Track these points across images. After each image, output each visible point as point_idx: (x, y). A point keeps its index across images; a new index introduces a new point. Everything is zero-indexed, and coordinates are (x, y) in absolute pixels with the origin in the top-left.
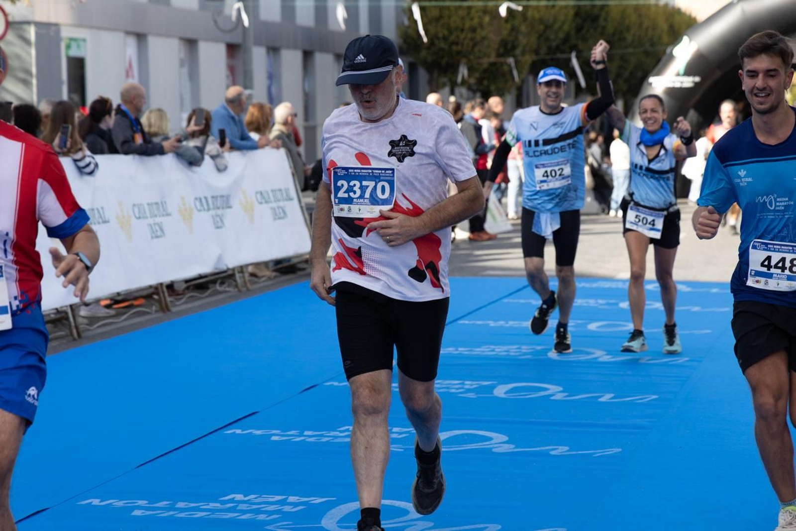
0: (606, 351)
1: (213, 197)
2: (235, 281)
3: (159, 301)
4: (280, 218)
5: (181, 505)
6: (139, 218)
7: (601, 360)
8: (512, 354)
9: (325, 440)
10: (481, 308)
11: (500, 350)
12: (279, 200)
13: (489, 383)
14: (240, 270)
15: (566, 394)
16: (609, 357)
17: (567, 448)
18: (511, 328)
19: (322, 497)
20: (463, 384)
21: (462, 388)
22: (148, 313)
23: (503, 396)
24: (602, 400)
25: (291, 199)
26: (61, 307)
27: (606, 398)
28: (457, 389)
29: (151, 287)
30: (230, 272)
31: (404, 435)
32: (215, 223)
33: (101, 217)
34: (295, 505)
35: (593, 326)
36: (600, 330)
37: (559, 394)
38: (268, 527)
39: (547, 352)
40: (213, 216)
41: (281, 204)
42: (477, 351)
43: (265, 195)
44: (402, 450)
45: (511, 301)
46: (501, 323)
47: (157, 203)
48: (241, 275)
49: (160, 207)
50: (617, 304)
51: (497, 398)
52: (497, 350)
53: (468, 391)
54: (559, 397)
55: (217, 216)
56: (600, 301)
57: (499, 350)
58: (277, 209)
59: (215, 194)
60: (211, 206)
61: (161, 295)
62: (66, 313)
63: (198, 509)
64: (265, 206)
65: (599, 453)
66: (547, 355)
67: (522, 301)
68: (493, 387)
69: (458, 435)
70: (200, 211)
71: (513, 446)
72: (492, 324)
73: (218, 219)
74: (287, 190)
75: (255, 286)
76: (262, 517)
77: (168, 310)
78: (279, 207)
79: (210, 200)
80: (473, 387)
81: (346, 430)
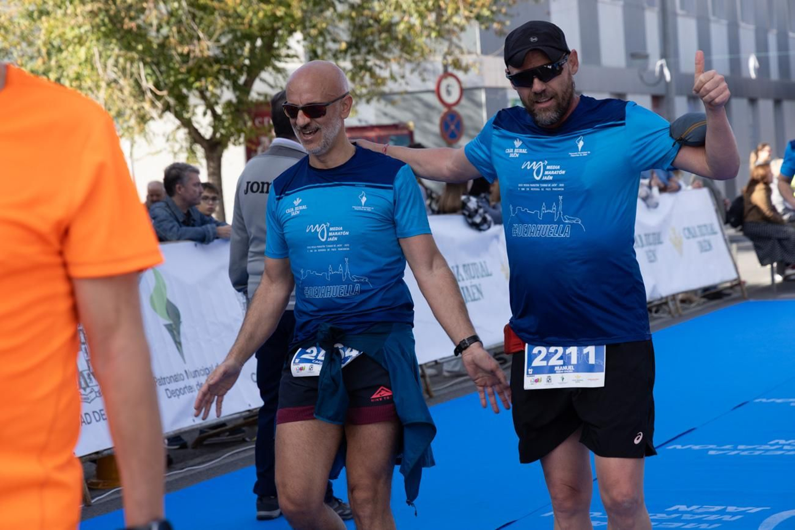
1: (646, 235)
2: (668, 306)
4: (706, 250)
9: (757, 453)
12: (705, 235)
14: (672, 298)
19: (758, 507)
25: (715, 233)
30: (664, 301)
32: (648, 258)
34: (733, 514)
40: (647, 252)
41: (707, 238)
43: (692, 230)
48: (673, 302)
55: (650, 251)
58: (703, 243)
59: (647, 232)
60: (644, 242)
64: (693, 241)
73: (651, 254)
74: (711, 225)
75: (686, 312)
76: (704, 526)
78: (705, 241)
79: (643, 238)
81: (777, 444)
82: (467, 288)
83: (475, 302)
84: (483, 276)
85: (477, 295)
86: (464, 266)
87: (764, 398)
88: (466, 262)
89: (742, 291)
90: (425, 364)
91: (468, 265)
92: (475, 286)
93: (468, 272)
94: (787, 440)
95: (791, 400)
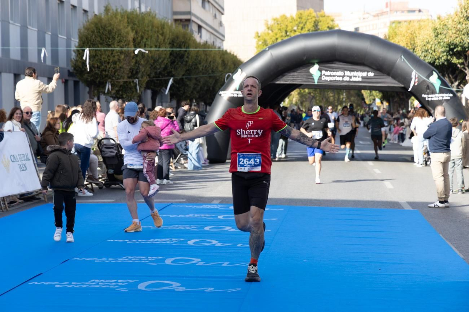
0: (218, 240)
4: (24, 170)
7: (216, 245)
8: (168, 243)
9: (85, 286)
12: (23, 160)
13: (161, 257)
14: (2, 199)
15: (204, 263)
16: (221, 244)
17: (212, 289)
20: (147, 258)
21: (148, 260)
23: (172, 264)
24: (223, 265)
25: (30, 160)
27: (225, 264)
28: (145, 261)
31: (126, 284)
35: (207, 228)
36: (211, 230)
37: (200, 263)
39: (187, 242)
41: (24, 162)
42: (149, 241)
43: (15, 156)
44: (127, 291)
48: (3, 202)
50: (217, 217)
51: (167, 265)
52: (159, 241)
53: (151, 262)
54: (201, 264)
56: (207, 215)
57: (161, 241)
58: (21, 165)
64: (16, 164)
65: (230, 291)
67: (164, 216)
68: (163, 260)
69: (154, 283)
71: (185, 288)
72: (152, 228)
74: (27, 155)
75: (11, 209)
80: (153, 260)
81: (94, 282)
87: (78, 258)
89: (44, 197)
94: (99, 280)
95: (94, 259)
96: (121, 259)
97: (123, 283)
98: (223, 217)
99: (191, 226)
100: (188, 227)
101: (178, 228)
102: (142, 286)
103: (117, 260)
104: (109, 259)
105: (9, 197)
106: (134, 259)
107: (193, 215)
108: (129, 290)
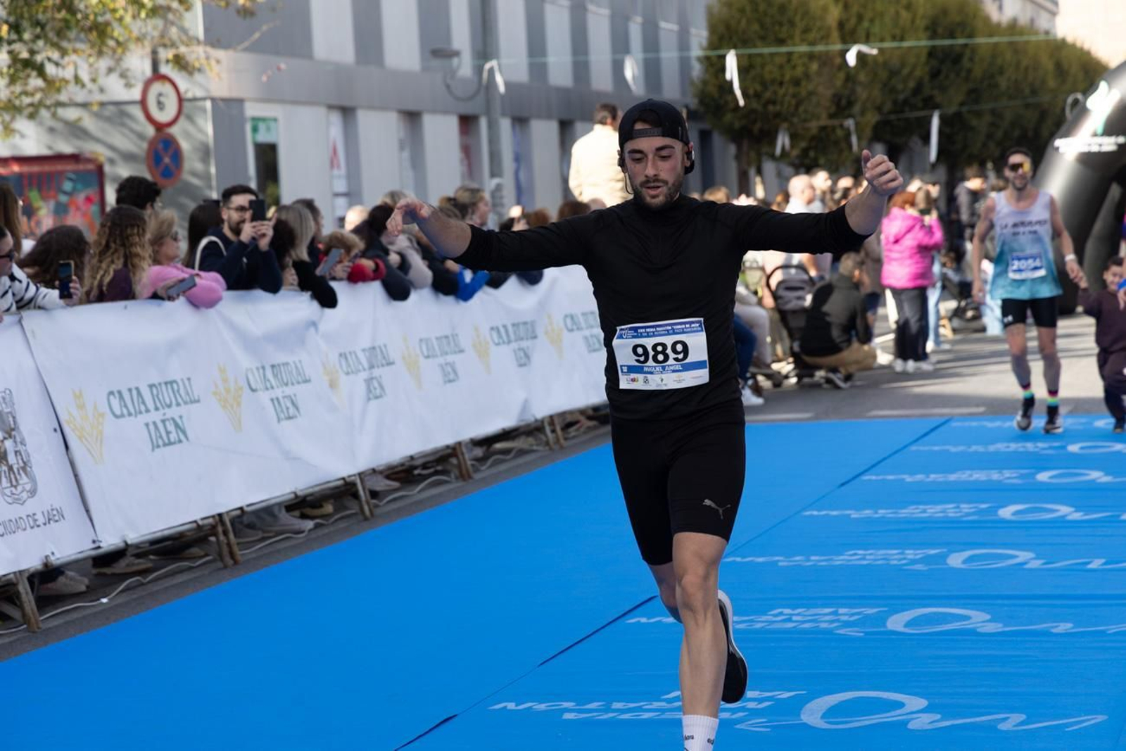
0: (1072, 506)
1: (514, 325)
2: (545, 434)
3: (459, 466)
4: (595, 351)
5: (616, 705)
6: (428, 357)
7: (1070, 518)
8: (951, 515)
9: (758, 626)
10: (884, 459)
11: (934, 511)
13: (937, 551)
14: (550, 420)
15: (1042, 561)
16: (1082, 514)
17: (1069, 625)
18: (933, 482)
20: (903, 553)
21: (905, 559)
22: (446, 482)
23: (963, 566)
24: (1090, 566)
26: (349, 476)
27: (1096, 564)
28: (900, 560)
29: (448, 447)
30: (539, 424)
31: (857, 617)
32: (517, 360)
33: (384, 358)
34: (760, 701)
35: (1043, 477)
36: (1054, 481)
37: (1033, 561)
38: (738, 726)
39: (996, 511)
40: (514, 351)
42: (905, 513)
43: (575, 319)
44: (862, 634)
45: (922, 448)
46: (919, 477)
47: (447, 337)
48: (552, 427)
49: (450, 343)
50: (1064, 447)
51: (953, 569)
52: (929, 511)
53: (914, 562)
54: (1036, 564)
55: (520, 349)
57: (932, 511)
58: (590, 339)
59: (516, 321)
60: (512, 337)
61: (461, 457)
62: (354, 484)
63: (640, 709)
64: (578, 336)
65: (1113, 629)
66: (997, 515)
67: (936, 448)
68: (943, 558)
69: (926, 615)
70: (498, 344)
71: (1000, 625)
72: (908, 479)
73: (522, 354)
75: (569, 443)
77: (470, 477)
78: (592, 336)
79: (510, 329)
80: (918, 557)
81: (781, 614)
82: (278, 399)
83: (291, 421)
84: (298, 383)
85: (292, 411)
86: (273, 366)
87: (738, 556)
88: (275, 362)
90: (228, 513)
91: (279, 365)
92: (289, 397)
93: (279, 376)
94: (793, 609)
95: (777, 558)
96: (842, 557)
97: (853, 615)
98: (1082, 448)
99: (1005, 471)
100: (995, 476)
101: (971, 479)
102: (897, 622)
103: (831, 560)
104: (813, 558)
105: (563, 415)
106: (872, 557)
107: (1005, 444)
108: (866, 633)
